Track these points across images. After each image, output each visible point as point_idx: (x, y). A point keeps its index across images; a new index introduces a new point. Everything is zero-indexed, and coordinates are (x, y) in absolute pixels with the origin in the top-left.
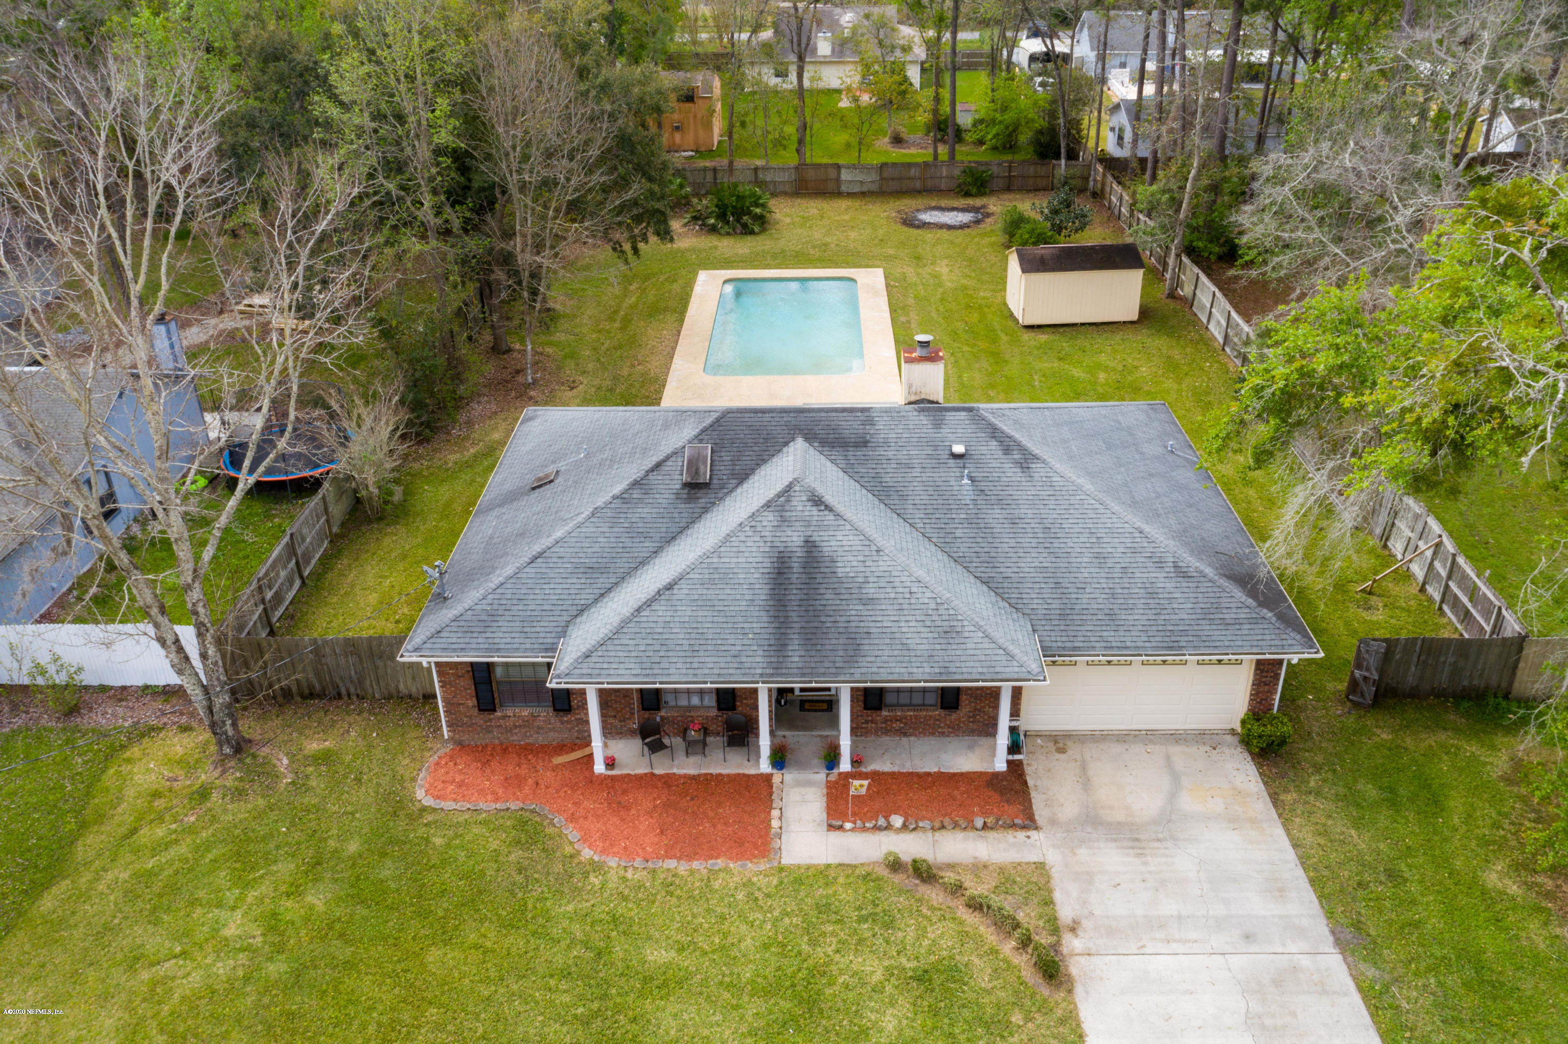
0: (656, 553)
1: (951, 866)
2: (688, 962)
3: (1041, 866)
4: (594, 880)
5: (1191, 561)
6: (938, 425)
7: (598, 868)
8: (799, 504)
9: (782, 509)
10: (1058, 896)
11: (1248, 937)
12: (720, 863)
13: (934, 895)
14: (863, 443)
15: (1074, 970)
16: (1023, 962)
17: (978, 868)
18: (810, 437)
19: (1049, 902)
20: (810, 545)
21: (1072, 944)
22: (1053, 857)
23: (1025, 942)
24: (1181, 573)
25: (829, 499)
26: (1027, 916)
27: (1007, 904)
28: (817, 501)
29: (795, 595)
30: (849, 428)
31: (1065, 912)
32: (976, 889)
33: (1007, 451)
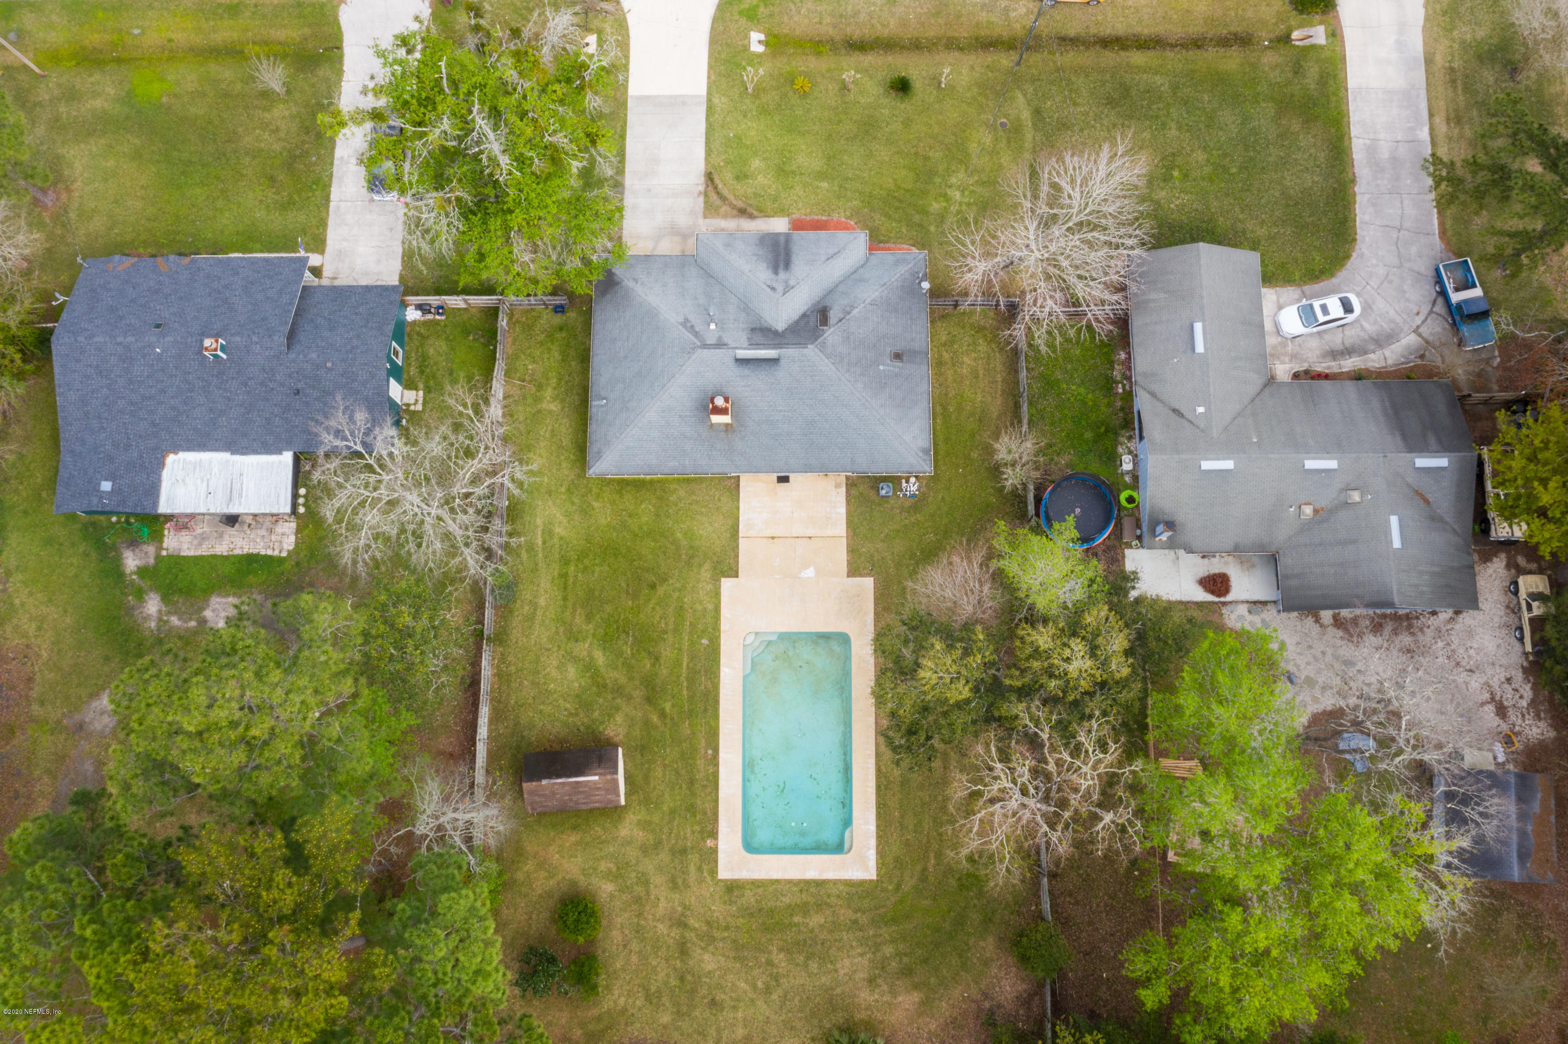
0: (837, 286)
1: (734, 217)
2: (817, 183)
3: (705, 217)
4: (848, 213)
5: (631, 284)
6: (720, 338)
7: (847, 218)
8: (780, 288)
9: (787, 286)
10: (702, 205)
11: (649, 190)
12: (808, 218)
13: (740, 204)
14: (753, 330)
15: (703, 179)
16: (717, 181)
17: (725, 216)
18: (776, 333)
19: (706, 203)
20: (776, 272)
21: (701, 188)
22: (701, 221)
23: (716, 188)
24: (636, 281)
25: (768, 290)
26: (713, 197)
27: (718, 202)
28: (773, 289)
29: (782, 257)
30: (759, 338)
31: (701, 199)
32: (725, 209)
33: (692, 327)
